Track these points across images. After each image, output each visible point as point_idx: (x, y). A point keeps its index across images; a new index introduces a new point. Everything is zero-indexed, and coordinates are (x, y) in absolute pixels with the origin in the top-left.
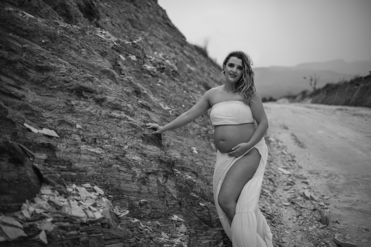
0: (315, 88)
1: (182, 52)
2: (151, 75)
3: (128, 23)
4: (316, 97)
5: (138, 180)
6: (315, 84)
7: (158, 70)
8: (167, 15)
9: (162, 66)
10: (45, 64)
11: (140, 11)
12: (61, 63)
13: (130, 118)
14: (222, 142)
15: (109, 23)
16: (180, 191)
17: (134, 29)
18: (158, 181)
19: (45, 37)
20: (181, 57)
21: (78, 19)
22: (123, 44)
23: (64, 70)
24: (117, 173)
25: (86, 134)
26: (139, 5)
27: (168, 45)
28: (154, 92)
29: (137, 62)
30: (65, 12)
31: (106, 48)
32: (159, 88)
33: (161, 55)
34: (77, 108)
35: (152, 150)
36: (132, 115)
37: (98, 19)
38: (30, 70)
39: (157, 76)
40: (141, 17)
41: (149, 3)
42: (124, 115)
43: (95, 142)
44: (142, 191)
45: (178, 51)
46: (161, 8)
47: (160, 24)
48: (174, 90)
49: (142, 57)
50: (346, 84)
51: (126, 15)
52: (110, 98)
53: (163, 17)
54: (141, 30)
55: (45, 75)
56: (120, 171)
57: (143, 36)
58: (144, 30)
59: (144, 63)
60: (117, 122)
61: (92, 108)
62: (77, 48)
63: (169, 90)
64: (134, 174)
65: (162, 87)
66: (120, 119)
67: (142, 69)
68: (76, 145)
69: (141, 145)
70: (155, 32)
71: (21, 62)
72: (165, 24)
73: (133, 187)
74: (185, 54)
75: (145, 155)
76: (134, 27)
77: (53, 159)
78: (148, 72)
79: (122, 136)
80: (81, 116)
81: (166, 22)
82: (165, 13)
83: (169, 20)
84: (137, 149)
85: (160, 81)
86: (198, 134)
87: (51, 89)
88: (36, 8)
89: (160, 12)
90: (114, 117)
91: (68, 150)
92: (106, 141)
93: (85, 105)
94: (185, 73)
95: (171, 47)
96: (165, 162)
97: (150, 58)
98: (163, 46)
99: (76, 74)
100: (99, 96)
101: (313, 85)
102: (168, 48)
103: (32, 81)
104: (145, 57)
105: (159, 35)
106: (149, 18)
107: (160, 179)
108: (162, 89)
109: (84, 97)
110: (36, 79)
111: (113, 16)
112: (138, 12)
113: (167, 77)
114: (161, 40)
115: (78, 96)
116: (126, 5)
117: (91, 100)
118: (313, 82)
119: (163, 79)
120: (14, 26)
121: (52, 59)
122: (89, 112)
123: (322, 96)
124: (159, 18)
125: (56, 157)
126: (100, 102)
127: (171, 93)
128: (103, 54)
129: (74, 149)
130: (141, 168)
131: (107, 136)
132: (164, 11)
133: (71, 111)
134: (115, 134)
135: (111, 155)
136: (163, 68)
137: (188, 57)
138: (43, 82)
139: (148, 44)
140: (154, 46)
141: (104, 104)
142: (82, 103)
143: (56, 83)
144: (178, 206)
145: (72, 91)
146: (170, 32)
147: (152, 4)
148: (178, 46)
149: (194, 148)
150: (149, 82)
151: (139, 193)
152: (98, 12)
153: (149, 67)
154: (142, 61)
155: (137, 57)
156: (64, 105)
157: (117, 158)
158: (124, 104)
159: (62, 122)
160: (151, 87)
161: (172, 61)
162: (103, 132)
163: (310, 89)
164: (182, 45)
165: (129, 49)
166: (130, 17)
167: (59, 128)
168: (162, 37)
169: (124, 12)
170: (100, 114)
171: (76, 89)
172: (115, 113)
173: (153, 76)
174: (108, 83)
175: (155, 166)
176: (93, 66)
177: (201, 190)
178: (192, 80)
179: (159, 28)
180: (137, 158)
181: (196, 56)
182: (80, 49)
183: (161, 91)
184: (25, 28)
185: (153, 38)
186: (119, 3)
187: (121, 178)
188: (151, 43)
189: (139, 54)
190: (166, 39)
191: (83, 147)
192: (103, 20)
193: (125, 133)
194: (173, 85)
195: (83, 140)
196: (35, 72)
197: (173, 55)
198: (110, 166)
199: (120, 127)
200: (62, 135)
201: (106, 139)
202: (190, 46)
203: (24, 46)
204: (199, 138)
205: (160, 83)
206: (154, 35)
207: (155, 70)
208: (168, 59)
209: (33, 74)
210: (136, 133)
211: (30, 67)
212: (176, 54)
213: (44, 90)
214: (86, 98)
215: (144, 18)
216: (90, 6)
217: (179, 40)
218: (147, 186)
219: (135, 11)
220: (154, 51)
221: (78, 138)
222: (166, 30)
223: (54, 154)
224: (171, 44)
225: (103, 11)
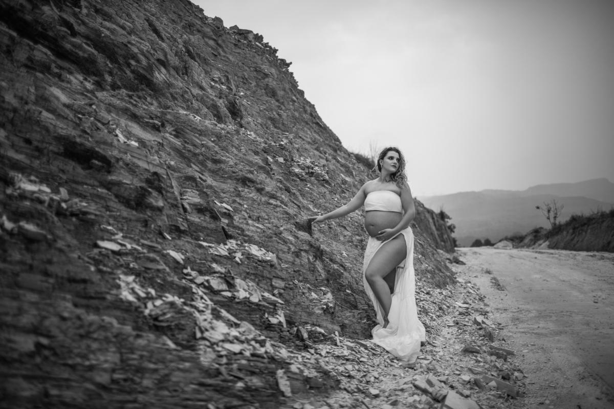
0: (555, 224)
1: (335, 158)
2: (299, 178)
3: (269, 122)
4: (556, 238)
5: (293, 253)
6: (555, 218)
7: (307, 174)
8: (316, 112)
9: (311, 170)
10: (218, 157)
11: (284, 108)
12: (229, 157)
13: (284, 207)
14: (371, 227)
15: (252, 123)
16: (328, 274)
17: (276, 130)
18: (308, 259)
19: (214, 136)
20: (334, 164)
21: (227, 120)
22: (270, 145)
23: (231, 163)
24: (276, 244)
25: (251, 213)
26: (282, 101)
27: (317, 149)
28: (303, 195)
29: (285, 164)
30: (216, 112)
31: (257, 148)
32: (308, 192)
33: (308, 161)
34: (243, 194)
35: (303, 235)
36: (287, 206)
37: (241, 118)
38: (208, 161)
39: (305, 180)
40: (284, 115)
41: (294, 98)
42: (280, 204)
43: (259, 220)
44: (296, 263)
45: (330, 158)
46: (308, 103)
47: (307, 123)
48: (324, 196)
49: (290, 160)
50: (603, 215)
51: (267, 113)
52: (268, 189)
53: (311, 115)
54: (284, 131)
55: (218, 166)
56: (278, 243)
57: (287, 138)
58: (288, 132)
59: (292, 166)
60: (274, 208)
61: (254, 195)
62: (237, 146)
63: (318, 196)
64: (289, 249)
65: (311, 191)
66: (277, 206)
67: (290, 172)
68: (245, 219)
69: (294, 229)
70: (301, 134)
71: (202, 155)
72: (313, 123)
73: (289, 257)
74: (338, 162)
75: (297, 238)
76: (276, 127)
77: (232, 225)
78: (297, 175)
79: (278, 220)
80: (246, 200)
81: (314, 121)
82: (314, 108)
83: (319, 118)
84: (291, 232)
85: (308, 186)
86: (349, 242)
87: (223, 177)
88: (197, 110)
89: (308, 108)
90: (272, 204)
91: (240, 221)
92: (267, 221)
93: (248, 192)
94: (337, 184)
95: (321, 153)
96: (314, 248)
97: (298, 162)
98: (312, 150)
99: (241, 167)
100: (259, 186)
101: (552, 220)
102: (317, 153)
103: (210, 170)
104: (292, 160)
105: (307, 137)
106: (294, 117)
107: (311, 258)
108: (311, 194)
109: (247, 185)
110: (212, 169)
111: (253, 115)
112: (281, 109)
113: (316, 182)
114: (309, 143)
115: (243, 184)
116: (267, 101)
117: (253, 188)
118: (552, 215)
119: (312, 184)
120: (191, 126)
121: (222, 154)
122: (252, 197)
123: (565, 236)
124: (306, 117)
125: (233, 224)
126: (260, 191)
127: (320, 199)
128: (256, 153)
129: (245, 222)
130: (295, 246)
131: (266, 217)
132: (313, 107)
133: (239, 195)
134: (272, 217)
135: (271, 231)
136: (312, 173)
137: (342, 165)
138: (217, 171)
139: (294, 148)
140: (300, 150)
141: (263, 192)
142: (246, 190)
143: (226, 173)
144: (326, 282)
145: (238, 180)
146: (320, 133)
147: (297, 99)
148: (329, 151)
149: (344, 252)
150: (298, 185)
151: (293, 263)
152: (241, 111)
153: (297, 170)
154: (289, 163)
155: (284, 160)
156: (233, 190)
157: (276, 234)
158: (279, 195)
159: (234, 201)
160: (299, 190)
161: (322, 168)
162: (263, 214)
163: (548, 226)
164: (335, 151)
165: (276, 151)
166: (272, 116)
167: (233, 205)
168: (309, 140)
169: (265, 109)
170: (261, 200)
171: (241, 179)
172: (272, 201)
173: (302, 180)
174: (264, 177)
175: (306, 247)
176: (251, 162)
177: (349, 282)
178: (347, 192)
179: (305, 129)
180: (291, 238)
181: (354, 164)
182: (240, 147)
183: (309, 195)
184: (199, 128)
185: (299, 140)
186: (258, 99)
187: (279, 248)
188: (297, 146)
189: (286, 156)
190: (314, 142)
191: (250, 222)
192: (246, 120)
193: (280, 218)
194: (323, 191)
195: (250, 217)
196: (210, 163)
197: (323, 162)
198: (271, 237)
199: (277, 212)
200: (236, 210)
201: (266, 219)
202: (346, 151)
203: (203, 142)
204: (351, 245)
205: (308, 188)
206: (300, 137)
207: (304, 174)
208: (317, 165)
209: (209, 164)
210: (289, 220)
211: (208, 159)
212: (327, 160)
213: (218, 178)
214: (249, 186)
215: (288, 116)
216: (234, 105)
217: (332, 144)
218: (300, 259)
219: (276, 108)
220: (301, 156)
221: (246, 216)
222: (315, 131)
223: (232, 221)
224: (321, 149)
225: (246, 110)
